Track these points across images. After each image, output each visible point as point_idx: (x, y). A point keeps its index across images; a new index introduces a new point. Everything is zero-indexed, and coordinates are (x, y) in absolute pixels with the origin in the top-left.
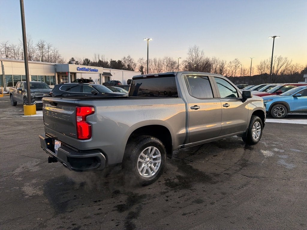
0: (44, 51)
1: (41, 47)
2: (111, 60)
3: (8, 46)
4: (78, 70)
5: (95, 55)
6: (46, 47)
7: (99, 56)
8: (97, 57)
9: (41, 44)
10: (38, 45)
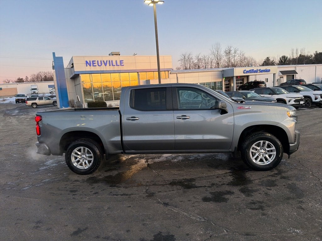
0: (230, 56)
1: (228, 53)
2: (316, 52)
3: (199, 57)
4: (244, 73)
5: (293, 50)
6: (232, 52)
7: (297, 50)
8: (295, 51)
9: (228, 50)
10: (225, 52)
